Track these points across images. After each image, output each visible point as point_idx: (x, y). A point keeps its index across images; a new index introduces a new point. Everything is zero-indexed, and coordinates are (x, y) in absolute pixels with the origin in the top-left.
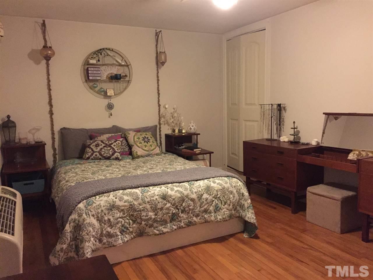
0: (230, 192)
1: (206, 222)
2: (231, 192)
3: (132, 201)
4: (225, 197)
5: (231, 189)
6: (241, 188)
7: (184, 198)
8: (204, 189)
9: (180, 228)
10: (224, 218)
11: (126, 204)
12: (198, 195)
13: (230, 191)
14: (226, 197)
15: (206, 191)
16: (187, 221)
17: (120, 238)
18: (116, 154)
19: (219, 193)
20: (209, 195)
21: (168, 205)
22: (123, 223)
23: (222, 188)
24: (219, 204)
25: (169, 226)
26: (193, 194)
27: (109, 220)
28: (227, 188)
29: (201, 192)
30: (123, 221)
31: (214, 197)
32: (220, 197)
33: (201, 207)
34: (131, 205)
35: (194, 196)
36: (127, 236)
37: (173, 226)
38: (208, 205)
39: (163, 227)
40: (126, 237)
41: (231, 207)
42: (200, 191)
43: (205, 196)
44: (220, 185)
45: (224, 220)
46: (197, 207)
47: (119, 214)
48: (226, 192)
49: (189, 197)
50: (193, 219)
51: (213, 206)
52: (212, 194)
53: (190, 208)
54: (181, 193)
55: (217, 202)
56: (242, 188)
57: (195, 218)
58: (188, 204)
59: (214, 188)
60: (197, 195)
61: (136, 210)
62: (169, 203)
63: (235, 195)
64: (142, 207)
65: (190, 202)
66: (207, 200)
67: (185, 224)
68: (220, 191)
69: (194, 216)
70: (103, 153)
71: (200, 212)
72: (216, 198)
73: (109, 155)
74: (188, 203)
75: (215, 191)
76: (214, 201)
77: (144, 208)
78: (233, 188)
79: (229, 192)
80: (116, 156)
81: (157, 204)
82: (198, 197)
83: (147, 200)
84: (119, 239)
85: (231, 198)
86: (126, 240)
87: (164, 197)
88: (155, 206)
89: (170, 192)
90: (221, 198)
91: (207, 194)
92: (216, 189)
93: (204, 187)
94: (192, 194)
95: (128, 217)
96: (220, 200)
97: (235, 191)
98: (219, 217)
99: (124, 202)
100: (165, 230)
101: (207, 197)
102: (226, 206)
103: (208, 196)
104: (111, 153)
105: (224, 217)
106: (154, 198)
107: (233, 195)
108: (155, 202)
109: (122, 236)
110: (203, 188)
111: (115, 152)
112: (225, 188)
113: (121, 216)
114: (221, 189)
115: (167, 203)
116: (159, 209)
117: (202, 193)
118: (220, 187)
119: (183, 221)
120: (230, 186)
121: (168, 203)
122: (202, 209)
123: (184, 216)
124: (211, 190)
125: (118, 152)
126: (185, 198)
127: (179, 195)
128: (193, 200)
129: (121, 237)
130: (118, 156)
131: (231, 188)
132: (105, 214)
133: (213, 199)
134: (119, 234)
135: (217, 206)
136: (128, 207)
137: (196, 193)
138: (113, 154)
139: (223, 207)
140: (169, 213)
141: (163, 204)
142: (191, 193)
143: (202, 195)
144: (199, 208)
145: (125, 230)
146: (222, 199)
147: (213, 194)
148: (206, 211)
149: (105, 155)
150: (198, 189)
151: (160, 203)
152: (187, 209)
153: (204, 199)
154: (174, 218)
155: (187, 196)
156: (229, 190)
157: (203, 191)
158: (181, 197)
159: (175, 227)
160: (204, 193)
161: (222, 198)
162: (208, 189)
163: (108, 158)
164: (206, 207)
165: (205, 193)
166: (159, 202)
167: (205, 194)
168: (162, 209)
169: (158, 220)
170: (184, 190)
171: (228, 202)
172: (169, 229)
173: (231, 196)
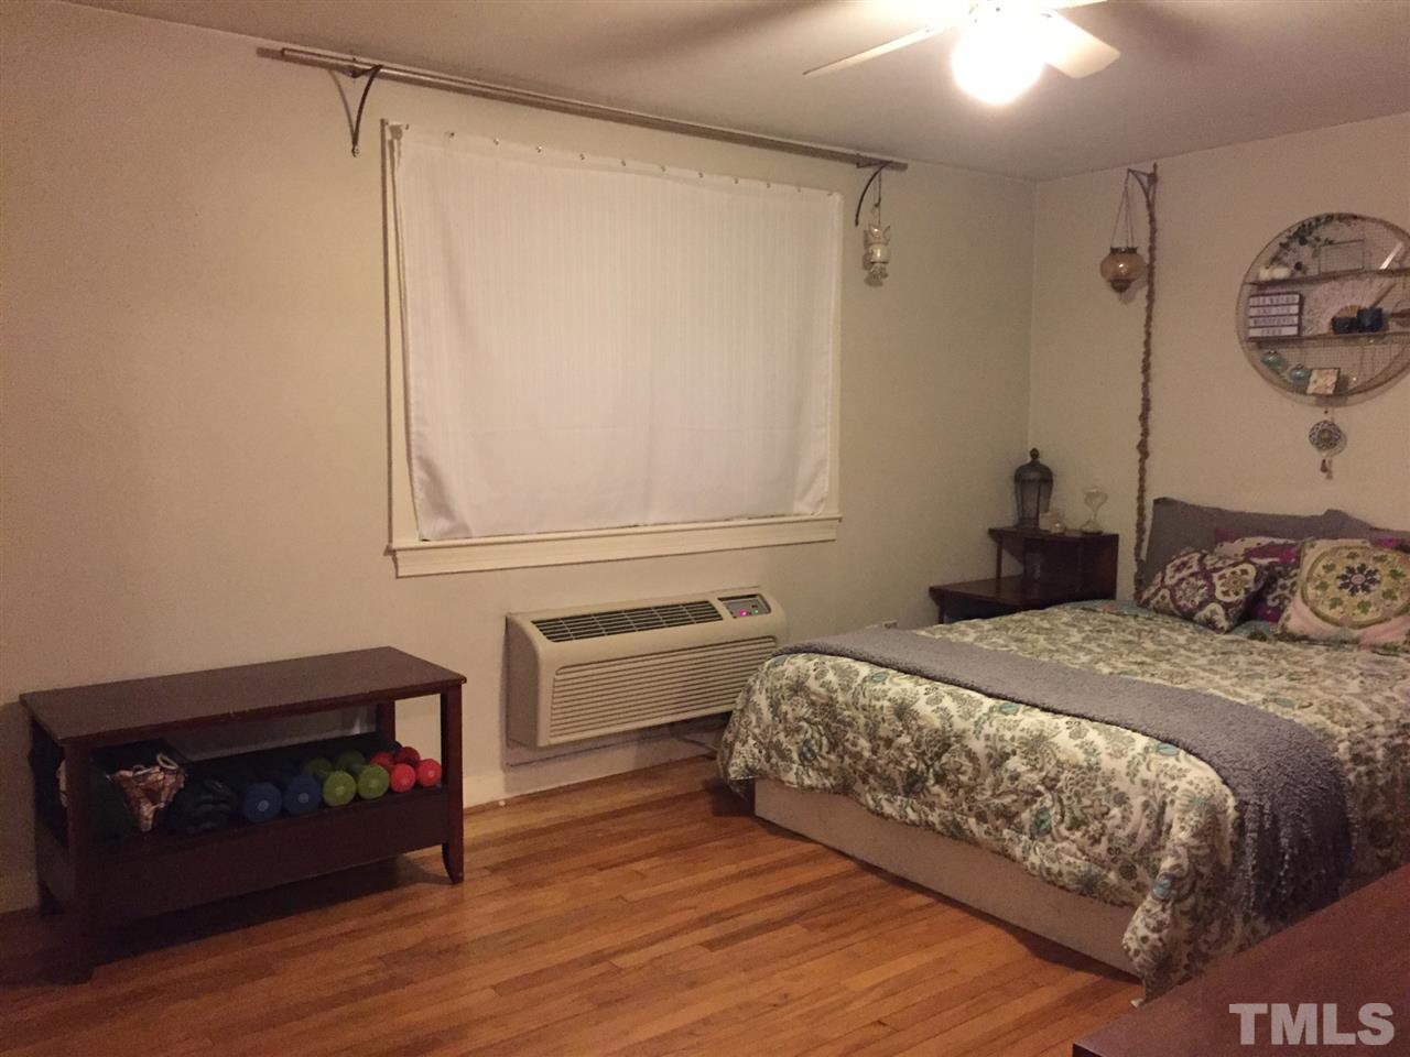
0: (1115, 793)
1: (1004, 854)
2: (1121, 800)
3: (836, 691)
4: (1079, 801)
5: (1122, 784)
6: (1172, 802)
7: (949, 737)
8: (1022, 738)
9: (929, 826)
10: (1049, 871)
11: (822, 690)
12: (991, 748)
13: (1116, 789)
14: (1086, 802)
15: (1025, 749)
16: (950, 818)
17: (795, 771)
18: (1213, 606)
19: (1063, 777)
20: (1029, 767)
21: (905, 739)
22: (808, 736)
23: (1085, 764)
24: (1052, 812)
25: (899, 803)
26: (978, 738)
27: (786, 713)
28: (1108, 774)
29: (1005, 744)
30: (810, 732)
31: (1043, 782)
32: (1063, 792)
33: (994, 796)
34: (831, 698)
35: (978, 746)
36: (811, 773)
37: (909, 810)
38: (1015, 797)
39: (886, 796)
40: (809, 776)
41: (1102, 848)
42: (1002, 739)
43: (1015, 763)
44: (1086, 752)
45: (1050, 880)
46: (984, 789)
47: (805, 710)
48: (1094, 786)
49: (965, 742)
50: (967, 821)
51: (1031, 811)
52: (1038, 766)
53: (959, 780)
54: (947, 717)
55: (1048, 803)
56: (1177, 802)
57: (972, 821)
58: (955, 762)
59: (1057, 752)
60: (987, 746)
61: (836, 718)
62: (908, 733)
63: (1131, 813)
64: (849, 716)
65: (964, 758)
66: (1015, 777)
67: (942, 823)
68: (1074, 773)
69: (973, 813)
70: (1179, 594)
71: (988, 806)
72: (1050, 789)
73: (1190, 606)
74: (957, 759)
75: (1053, 762)
76: (1039, 794)
77: (854, 719)
78: (1132, 782)
79: (1109, 790)
80: (1209, 614)
81: (879, 723)
82: (990, 756)
83: (862, 701)
84: (791, 769)
85: (1109, 819)
86: (807, 782)
87: (902, 711)
88: (874, 725)
89: (922, 707)
90: (1064, 797)
91: (1025, 761)
92: (1063, 758)
93: (1024, 734)
94: (974, 737)
95: (821, 727)
96: (1060, 801)
97: (1137, 802)
98: (1034, 859)
99: (821, 686)
100: (888, 809)
101: (1019, 770)
102: (1078, 834)
103: (1022, 769)
104: (1197, 600)
105: (1055, 868)
106: (878, 704)
107: (1125, 810)
108: (876, 716)
109: (801, 767)
110: (1018, 734)
111: (1212, 598)
112: (1100, 769)
113: (806, 716)
114: (1081, 768)
115: (902, 732)
116: (881, 738)
117: (1009, 749)
118: (1081, 757)
119: (938, 811)
120: (1125, 771)
121: (905, 731)
122: (997, 801)
123: (944, 795)
124: (1041, 753)
125: (1219, 602)
126: (953, 739)
127: (938, 723)
128: (972, 756)
129: (798, 769)
130: (1216, 617)
131: (1122, 780)
132: (783, 697)
133: (1040, 788)
134: (795, 756)
135: (1042, 817)
136: (824, 701)
137: (987, 738)
138: (1202, 606)
139: (1066, 833)
140: (901, 765)
141: (891, 728)
142: (974, 732)
143: (1005, 757)
144: (989, 793)
145: (809, 755)
146: (1065, 802)
147: (1041, 769)
148: (1008, 816)
149: (1182, 603)
150: (1001, 730)
151: (886, 725)
152: (951, 777)
153: (1006, 771)
154: (913, 785)
155: (959, 737)
156: (1113, 784)
157: (1016, 744)
158: (940, 733)
159: (912, 816)
160: (1014, 753)
161: (1069, 798)
162: (1035, 745)
163: (1188, 617)
164: (1007, 800)
165: (1018, 751)
166: (883, 720)
167: (1016, 758)
168: (889, 743)
169: (878, 769)
170: (960, 716)
171: (1092, 826)
172: (895, 809)
173: (1116, 811)
